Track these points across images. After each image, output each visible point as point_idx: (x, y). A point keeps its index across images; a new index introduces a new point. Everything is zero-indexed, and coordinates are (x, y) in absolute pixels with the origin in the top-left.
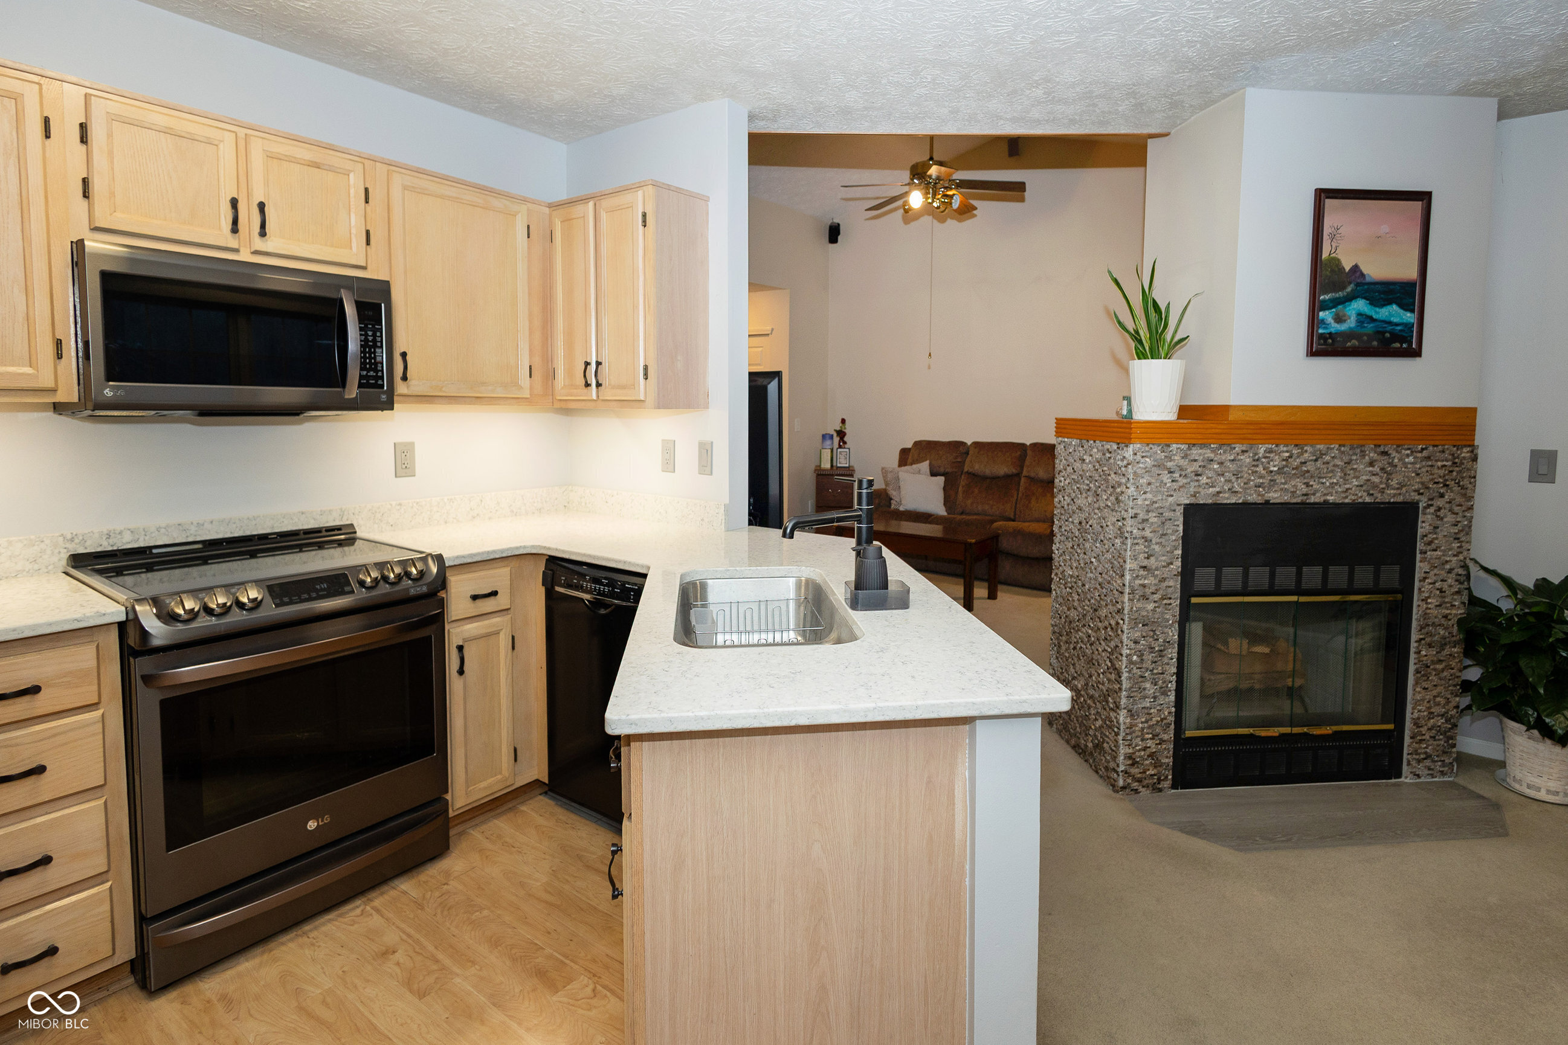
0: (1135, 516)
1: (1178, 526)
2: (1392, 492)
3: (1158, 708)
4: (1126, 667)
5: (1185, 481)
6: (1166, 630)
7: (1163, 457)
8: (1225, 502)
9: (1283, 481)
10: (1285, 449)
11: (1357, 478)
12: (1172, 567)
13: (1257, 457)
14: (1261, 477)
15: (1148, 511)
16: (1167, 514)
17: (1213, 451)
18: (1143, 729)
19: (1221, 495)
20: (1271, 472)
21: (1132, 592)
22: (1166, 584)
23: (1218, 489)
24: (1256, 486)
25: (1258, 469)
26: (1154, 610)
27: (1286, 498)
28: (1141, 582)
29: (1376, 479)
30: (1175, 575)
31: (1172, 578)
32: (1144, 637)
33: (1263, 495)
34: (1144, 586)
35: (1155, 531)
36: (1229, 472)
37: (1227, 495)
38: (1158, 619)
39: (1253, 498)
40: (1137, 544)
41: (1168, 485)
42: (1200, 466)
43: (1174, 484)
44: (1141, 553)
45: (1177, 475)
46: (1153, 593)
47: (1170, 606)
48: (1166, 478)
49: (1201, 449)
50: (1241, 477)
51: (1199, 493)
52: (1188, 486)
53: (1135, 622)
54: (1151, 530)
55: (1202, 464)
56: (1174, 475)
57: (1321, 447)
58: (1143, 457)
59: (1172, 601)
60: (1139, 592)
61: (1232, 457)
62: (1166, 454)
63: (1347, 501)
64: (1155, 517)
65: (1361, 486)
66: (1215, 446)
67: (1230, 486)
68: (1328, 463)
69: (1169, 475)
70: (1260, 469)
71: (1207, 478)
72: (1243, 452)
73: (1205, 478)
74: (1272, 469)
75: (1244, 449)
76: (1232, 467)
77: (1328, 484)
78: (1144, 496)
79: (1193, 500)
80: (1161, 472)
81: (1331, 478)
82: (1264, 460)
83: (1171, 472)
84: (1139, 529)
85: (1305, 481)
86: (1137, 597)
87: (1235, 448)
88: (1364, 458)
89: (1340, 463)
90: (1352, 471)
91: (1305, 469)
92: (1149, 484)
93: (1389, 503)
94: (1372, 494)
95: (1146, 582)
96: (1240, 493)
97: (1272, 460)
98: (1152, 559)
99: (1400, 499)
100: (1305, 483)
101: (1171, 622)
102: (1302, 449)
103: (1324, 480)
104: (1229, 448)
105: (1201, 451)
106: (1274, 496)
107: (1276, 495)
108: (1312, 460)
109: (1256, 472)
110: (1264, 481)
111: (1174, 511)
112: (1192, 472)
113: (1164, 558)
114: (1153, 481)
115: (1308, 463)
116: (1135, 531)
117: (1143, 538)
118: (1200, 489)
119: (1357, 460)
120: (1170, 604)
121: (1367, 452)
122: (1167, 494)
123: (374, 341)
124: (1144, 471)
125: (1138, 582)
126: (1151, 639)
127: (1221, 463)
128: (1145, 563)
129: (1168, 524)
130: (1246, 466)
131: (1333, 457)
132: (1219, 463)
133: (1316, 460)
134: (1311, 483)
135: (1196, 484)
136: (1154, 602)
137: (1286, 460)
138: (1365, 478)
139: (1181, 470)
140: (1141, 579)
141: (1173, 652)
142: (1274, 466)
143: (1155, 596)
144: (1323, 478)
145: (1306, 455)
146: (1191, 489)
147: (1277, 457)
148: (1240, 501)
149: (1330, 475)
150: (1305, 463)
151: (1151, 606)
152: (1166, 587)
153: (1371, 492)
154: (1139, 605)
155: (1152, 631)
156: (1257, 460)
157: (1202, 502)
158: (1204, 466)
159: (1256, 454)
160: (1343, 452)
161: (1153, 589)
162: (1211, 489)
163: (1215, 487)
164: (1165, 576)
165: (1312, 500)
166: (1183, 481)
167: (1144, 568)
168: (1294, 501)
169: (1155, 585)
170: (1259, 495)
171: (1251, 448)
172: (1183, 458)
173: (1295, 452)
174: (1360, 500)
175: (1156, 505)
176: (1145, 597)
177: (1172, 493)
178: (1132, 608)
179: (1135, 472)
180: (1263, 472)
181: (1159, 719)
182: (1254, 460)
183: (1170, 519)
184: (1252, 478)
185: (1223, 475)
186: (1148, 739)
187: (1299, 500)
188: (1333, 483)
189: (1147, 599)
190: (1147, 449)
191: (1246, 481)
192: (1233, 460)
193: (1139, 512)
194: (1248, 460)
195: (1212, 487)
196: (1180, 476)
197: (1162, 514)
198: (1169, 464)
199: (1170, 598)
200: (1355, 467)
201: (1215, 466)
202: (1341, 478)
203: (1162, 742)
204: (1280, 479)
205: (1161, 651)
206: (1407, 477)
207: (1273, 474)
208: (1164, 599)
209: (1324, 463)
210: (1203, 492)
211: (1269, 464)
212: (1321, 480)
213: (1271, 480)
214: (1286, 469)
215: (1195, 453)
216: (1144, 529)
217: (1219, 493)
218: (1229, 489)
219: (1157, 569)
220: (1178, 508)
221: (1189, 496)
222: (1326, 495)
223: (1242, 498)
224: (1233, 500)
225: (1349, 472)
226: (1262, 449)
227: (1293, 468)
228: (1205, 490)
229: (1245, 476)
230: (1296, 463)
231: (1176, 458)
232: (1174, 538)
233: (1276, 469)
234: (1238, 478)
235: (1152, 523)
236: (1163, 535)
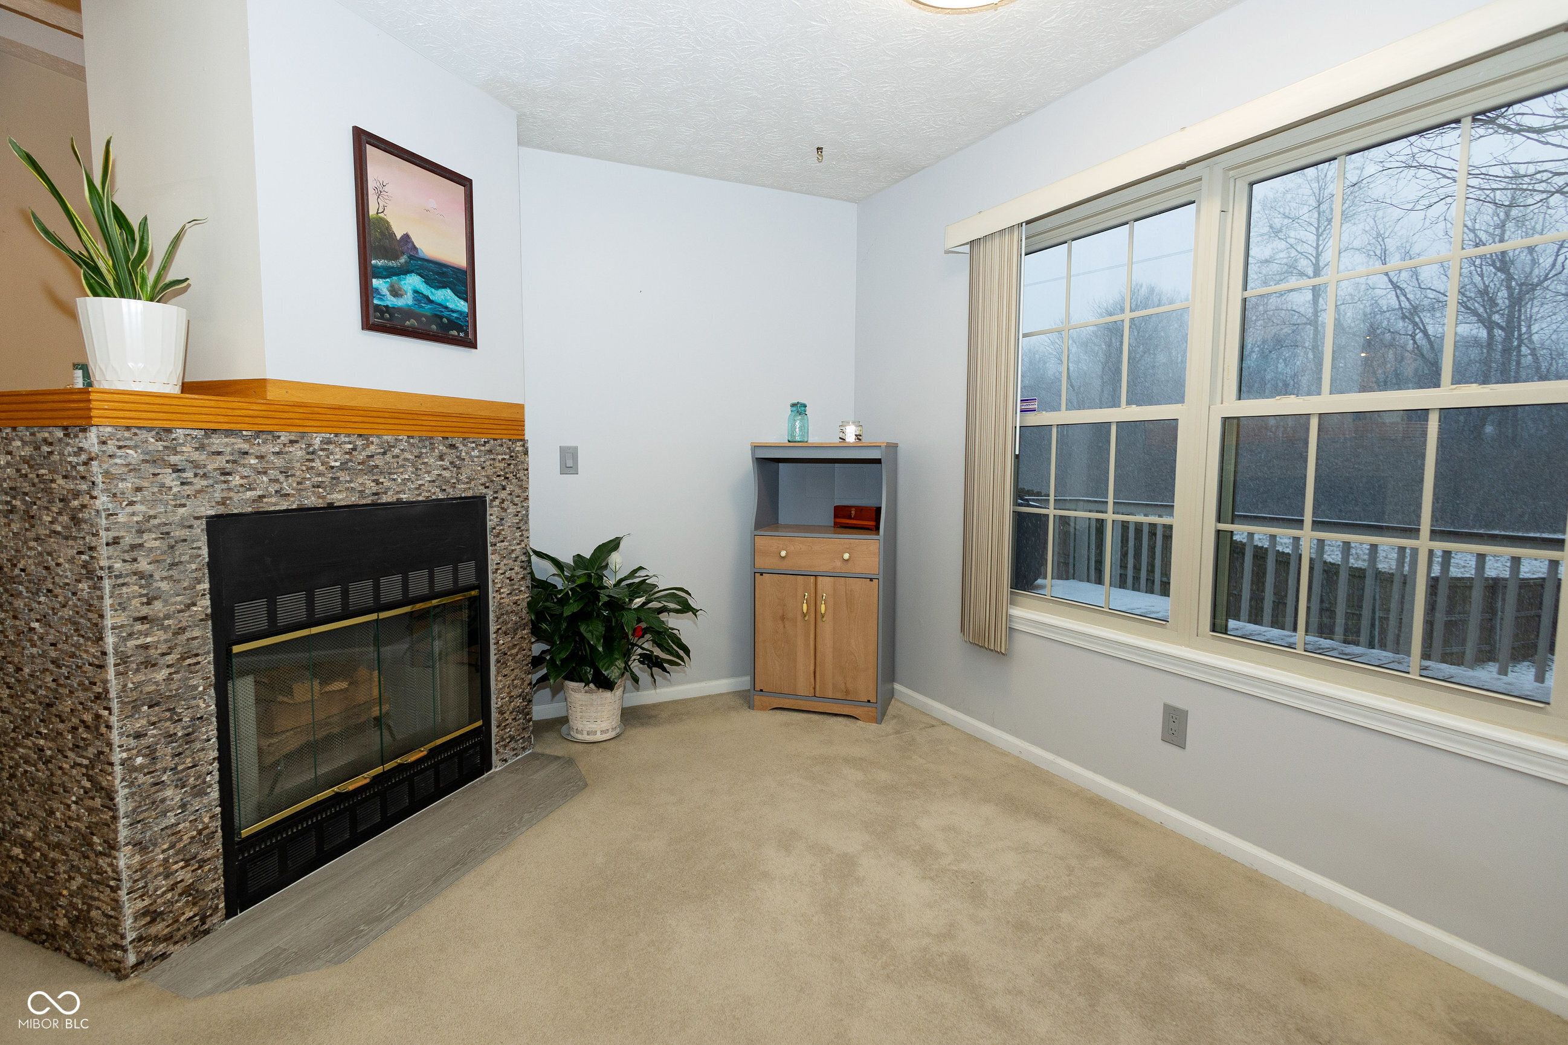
0: (116, 541)
1: (200, 548)
2: (463, 486)
3: (192, 818)
4: (123, 780)
5: (205, 483)
6: (193, 703)
7: (161, 448)
8: (272, 508)
9: (348, 479)
10: (347, 439)
11: (429, 472)
12: (195, 609)
13: (311, 449)
14: (319, 475)
15: (140, 532)
16: (178, 533)
17: (246, 440)
18: (166, 860)
19: (265, 500)
20: (332, 467)
21: (123, 660)
22: (188, 635)
23: (259, 493)
24: (314, 487)
25: (314, 464)
26: (169, 679)
27: (354, 499)
28: (138, 642)
29: (446, 474)
30: (201, 620)
31: (198, 626)
32: (154, 724)
33: (324, 497)
34: (146, 647)
35: (158, 561)
36: (273, 469)
37: (273, 500)
38: (177, 690)
39: (311, 501)
40: (123, 584)
41: (175, 490)
42: (228, 462)
43: (186, 487)
44: (134, 597)
45: (189, 475)
46: (163, 654)
47: (198, 667)
48: (169, 479)
49: (226, 437)
50: (293, 475)
51: (230, 498)
52: (210, 490)
53: (133, 708)
54: (149, 560)
55: (231, 458)
56: (184, 475)
57: (389, 438)
58: (120, 447)
59: (199, 659)
60: (137, 658)
61: (277, 450)
62: (165, 444)
63: (420, 498)
64: (155, 539)
65: (434, 481)
66: (249, 433)
67: (277, 487)
68: (398, 457)
69: (174, 475)
70: (317, 464)
71: (242, 478)
72: (292, 442)
73: (237, 478)
74: (333, 464)
75: (293, 438)
76: (278, 462)
77: (399, 480)
78: (129, 509)
79: (221, 510)
80: (157, 471)
81: (402, 473)
82: (321, 453)
83: (179, 471)
84: (124, 561)
85: (375, 477)
86: (134, 666)
87: (279, 437)
88: (434, 451)
89: (410, 457)
90: (423, 466)
91: (372, 463)
92: (139, 489)
93: (461, 498)
94: (445, 490)
95: (149, 640)
96: (293, 496)
97: (332, 454)
98: (158, 605)
99: (470, 494)
100: (373, 481)
101: (201, 689)
102: (367, 440)
103: (395, 477)
104: (270, 437)
105: (226, 440)
106: (339, 498)
108: (379, 453)
109: (312, 468)
110: (324, 479)
111: (190, 527)
112: (215, 470)
113: (179, 599)
114: (146, 484)
115: (375, 457)
116: (118, 565)
117: (135, 574)
118: (232, 494)
119: (427, 453)
120: (198, 663)
121: (436, 445)
122: (173, 503)
124: (126, 469)
125: (131, 643)
126: (168, 723)
127: (261, 457)
128: (145, 611)
129: (180, 548)
130: (297, 461)
131: (402, 450)
132: (257, 457)
133: (384, 453)
134: (380, 481)
135: (224, 486)
136: (168, 666)
137: (349, 453)
138: (436, 472)
139: (196, 466)
140: (138, 638)
141: (210, 730)
142: (335, 461)
143: (168, 658)
144: (394, 473)
145: (372, 447)
146: (217, 495)
147: (338, 449)
148: (294, 506)
149: (401, 470)
150: (372, 456)
151: (161, 675)
152: (188, 640)
153: (444, 488)
154: (140, 677)
155: (168, 710)
156: (313, 453)
157: (235, 511)
158: (235, 462)
159: (310, 445)
160: (413, 445)
161: (163, 648)
162: (249, 493)
163: (255, 489)
164: (184, 624)
165: (385, 499)
166: (200, 483)
167: (143, 619)
168: (364, 502)
169: (166, 641)
170: (319, 497)
171: (303, 438)
172: (197, 449)
173: (359, 443)
174: (434, 497)
175: (156, 522)
176: (148, 664)
177: (183, 501)
178: (125, 686)
179: (106, 472)
180: (321, 468)
181: (195, 833)
182: (308, 453)
183: (185, 540)
184: (308, 476)
185: (265, 473)
186: (177, 871)
187: (368, 501)
188: (404, 479)
189: (154, 665)
190: (127, 434)
191: (299, 480)
192: (278, 453)
193: (122, 534)
194: (299, 453)
195: (250, 489)
196: (196, 475)
197: (168, 533)
198: (174, 459)
199: (197, 655)
200: (426, 460)
201: (252, 462)
202: (413, 473)
203: (202, 863)
204: (344, 476)
205: (188, 735)
206: (474, 471)
207: (334, 470)
208: (185, 659)
209: (393, 457)
210: (236, 497)
211: (329, 458)
212: (392, 476)
213: (332, 478)
214: (350, 464)
215: (217, 442)
216: (135, 560)
217: (261, 497)
218: (276, 492)
219: (167, 617)
220: (196, 523)
221: (214, 504)
222: (398, 492)
223: (297, 502)
224: (284, 505)
225: (420, 467)
226: (318, 439)
227: (359, 463)
228: (240, 494)
229: (298, 473)
230: (361, 457)
231: (184, 449)
232: (194, 566)
233: (338, 464)
234: (288, 476)
235: (151, 550)
236: (173, 565)
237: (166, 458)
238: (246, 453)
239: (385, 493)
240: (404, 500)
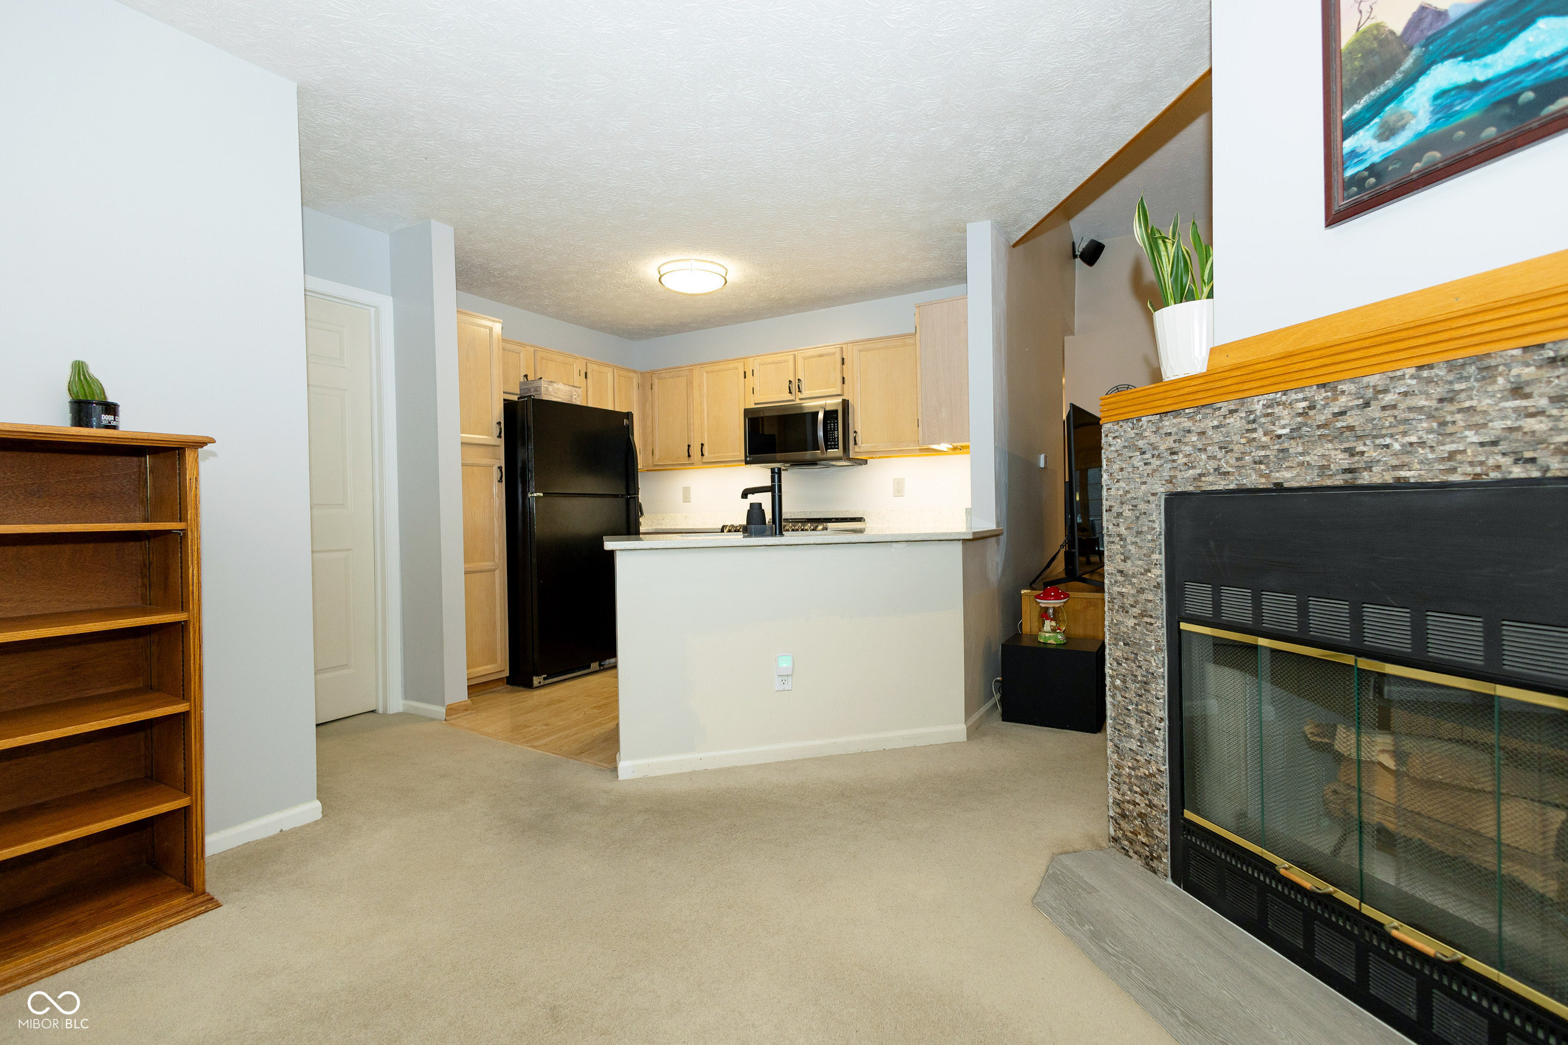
0: (1110, 509)
1: (1154, 521)
4: (1110, 692)
5: (1158, 463)
6: (1149, 658)
7: (1133, 435)
8: (1212, 486)
9: (1300, 449)
12: (1149, 574)
13: (1252, 417)
14: (1264, 447)
15: (1120, 502)
16: (1142, 506)
17: (1190, 418)
18: (1130, 776)
19: (1203, 479)
20: (1279, 437)
22: (1147, 597)
23: (1199, 471)
24: (1255, 463)
25: (1255, 435)
26: (1134, 628)
27: (1310, 479)
28: (1119, 589)
30: (1154, 587)
31: (1151, 590)
32: (1126, 659)
33: (1267, 476)
34: (1121, 594)
35: (1130, 528)
37: (1211, 479)
38: (1139, 640)
39: (1253, 480)
40: (1113, 542)
41: (1140, 468)
42: (1174, 441)
43: (1145, 466)
44: (1117, 554)
45: (1148, 456)
46: (1132, 606)
47: (1154, 628)
48: (1137, 461)
49: (1175, 417)
50: (1232, 450)
51: (1176, 476)
52: (1160, 469)
53: (1116, 639)
54: (1125, 526)
55: (1177, 437)
56: (1146, 456)
59: (1155, 621)
60: (1118, 603)
61: (1216, 423)
62: (1136, 431)
64: (1129, 510)
67: (1217, 463)
69: (1139, 456)
70: (1259, 434)
71: (1186, 455)
72: (1231, 413)
73: (1182, 455)
74: (1280, 432)
75: (1233, 407)
76: (1218, 437)
78: (1117, 485)
79: (1170, 488)
80: (1131, 455)
81: (1405, 434)
82: (1263, 420)
83: (1143, 452)
85: (1347, 445)
86: (1116, 607)
87: (1220, 408)
90: (1458, 417)
91: (1339, 424)
92: (1122, 470)
95: (1124, 590)
96: (1233, 474)
97: (1279, 418)
98: (1129, 564)
100: (1345, 450)
101: (1156, 649)
102: (1334, 390)
103: (1388, 441)
104: (1209, 411)
105: (1174, 421)
106: (1289, 477)
107: (1287, 475)
109: (1255, 439)
110: (1268, 453)
111: (1149, 501)
112: (1166, 449)
113: (1140, 562)
114: (1126, 466)
115: (1348, 414)
116: (1110, 527)
117: (1118, 535)
118: (1178, 472)
120: (1151, 624)
122: (1139, 479)
123: (834, 428)
124: (1116, 455)
125: (1115, 591)
127: (1202, 434)
128: (1122, 567)
129: (1144, 520)
130: (1235, 434)
132: (1199, 434)
134: (1358, 450)
135: (1169, 465)
136: (1134, 617)
137: (1303, 414)
139: (1155, 448)
142: (1284, 427)
143: (1135, 612)
144: (1383, 436)
147: (1286, 412)
149: (1401, 428)
150: (1343, 413)
151: (1131, 622)
152: (1148, 602)
153: (1527, 455)
155: (1134, 654)
156: (1254, 421)
157: (1179, 490)
158: (1181, 440)
161: (1131, 600)
162: (1191, 471)
163: (1196, 466)
164: (1145, 586)
165: (1365, 478)
166: (1155, 462)
167: (1121, 572)
168: (1329, 482)
170: (1261, 476)
171: (1242, 405)
175: (1129, 496)
176: (1124, 609)
179: (1107, 457)
180: (1264, 439)
181: (1147, 772)
182: (1249, 422)
183: (1145, 513)
184: (1249, 450)
185: (1207, 449)
187: (1338, 480)
188: (1411, 444)
189: (1127, 615)
190: (1117, 427)
191: (1236, 455)
192: (1217, 427)
193: (1113, 504)
194: (1238, 424)
195: (1193, 467)
196: (1152, 455)
197: (1136, 506)
198: (1141, 443)
199: (1151, 617)
200: (1469, 404)
201: (1194, 439)
202: (1430, 431)
203: (1151, 804)
204: (1295, 447)
205: (1145, 683)
207: (1281, 440)
208: (1143, 616)
209: (1384, 408)
210: (1179, 475)
211: (1274, 425)
212: (1378, 442)
213: (1279, 451)
214: (1305, 429)
215: (1168, 424)
216: (1118, 525)
217: (1201, 475)
218: (1215, 470)
219: (1134, 576)
220: (1151, 498)
221: (1164, 482)
222: (1395, 468)
223: (1235, 482)
224: (1221, 485)
225: (1449, 418)
226: (1261, 403)
227: (1319, 427)
228: (1183, 473)
229: (1236, 448)
230: (1321, 418)
231: (1147, 434)
232: (1149, 537)
233: (1287, 431)
234: (1227, 452)
235: (1126, 518)
236: (1139, 533)
237: (1136, 443)
238: (1189, 431)
239: (1369, 468)
240: (1412, 480)
